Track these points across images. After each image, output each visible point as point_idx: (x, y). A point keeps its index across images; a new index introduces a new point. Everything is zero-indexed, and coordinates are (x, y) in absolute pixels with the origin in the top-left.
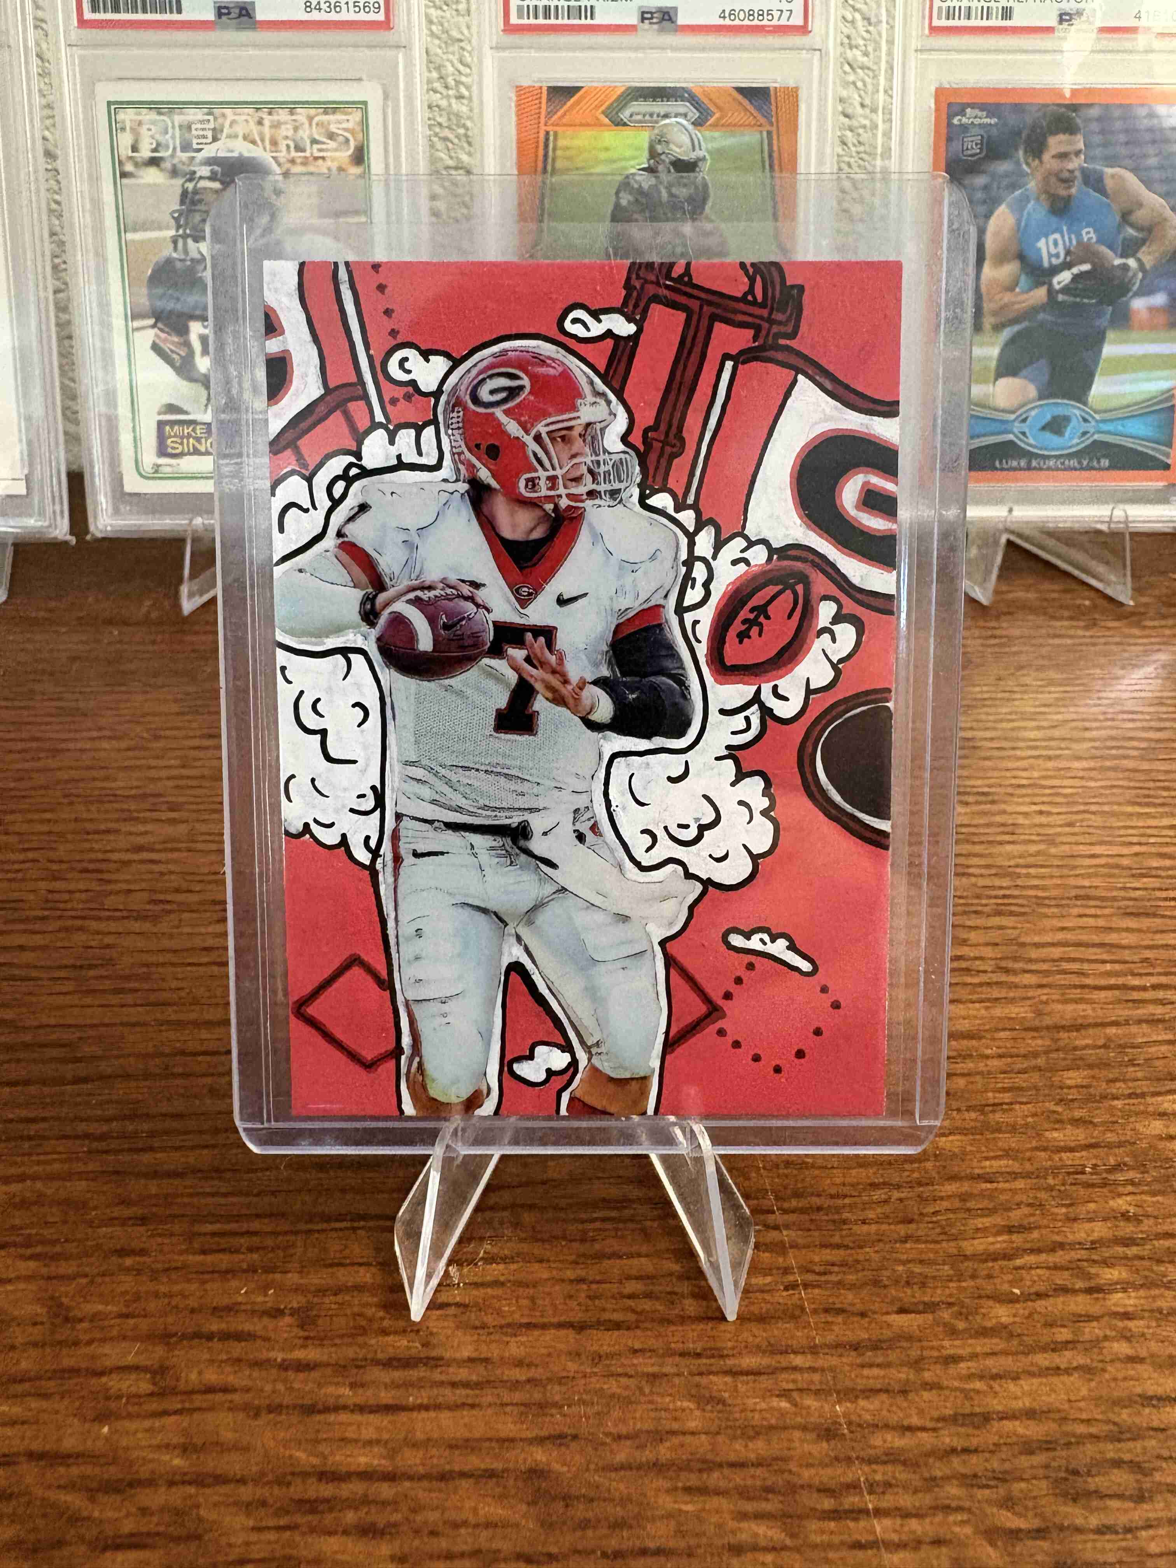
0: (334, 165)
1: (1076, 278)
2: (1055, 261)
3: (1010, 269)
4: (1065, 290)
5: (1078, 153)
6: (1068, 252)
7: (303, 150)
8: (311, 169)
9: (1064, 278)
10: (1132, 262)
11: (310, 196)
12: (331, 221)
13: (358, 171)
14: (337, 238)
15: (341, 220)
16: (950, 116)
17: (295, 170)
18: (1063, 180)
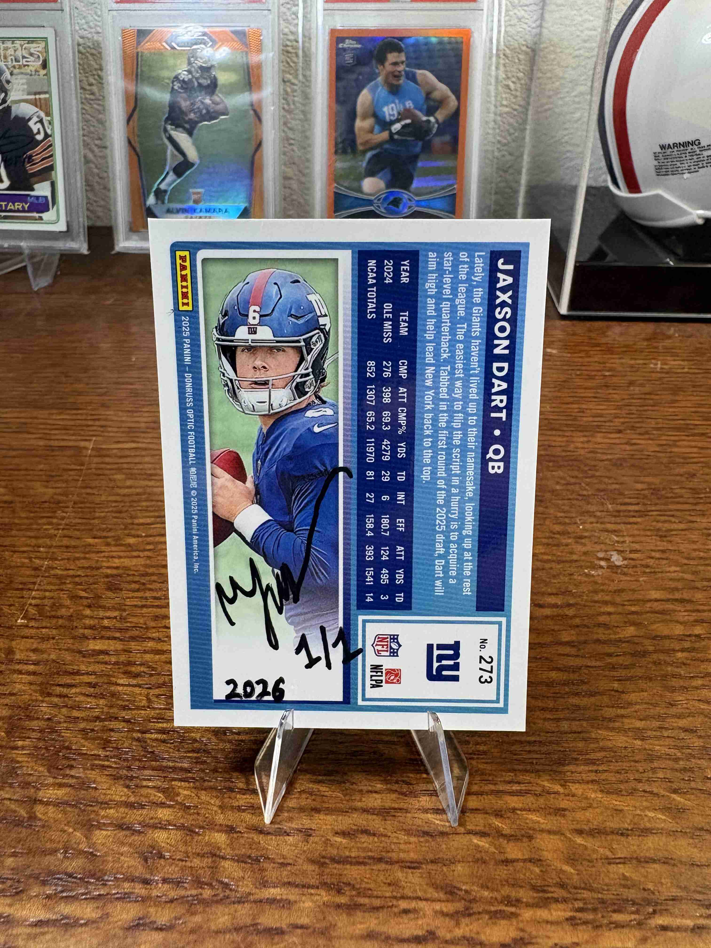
0: (33, 69)
1: (404, 127)
2: (392, 118)
3: (369, 122)
4: (398, 133)
5: (402, 62)
6: (399, 114)
7: (19, 62)
8: (23, 70)
9: (397, 127)
10: (432, 119)
11: (23, 84)
12: (33, 97)
13: (44, 72)
14: (36, 106)
15: (37, 97)
16: (337, 44)
17: (16, 71)
18: (395, 76)
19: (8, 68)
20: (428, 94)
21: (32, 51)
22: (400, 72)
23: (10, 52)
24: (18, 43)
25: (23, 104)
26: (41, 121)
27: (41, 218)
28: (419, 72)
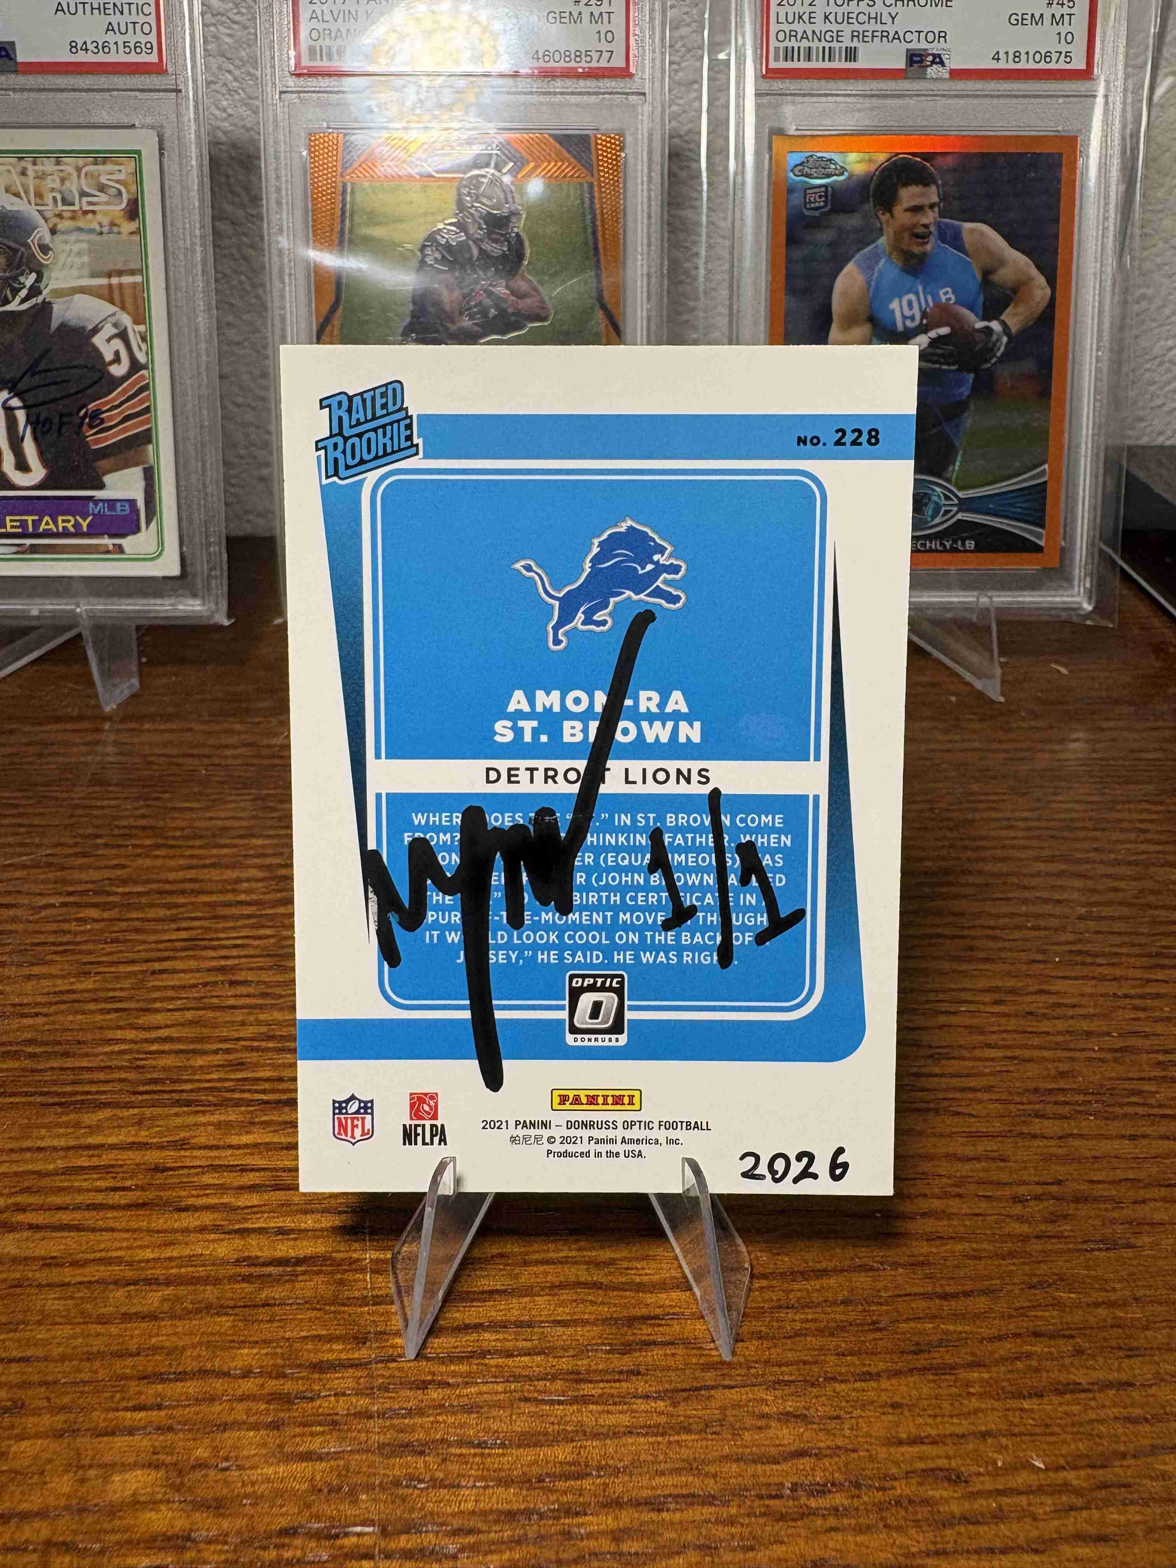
0: (105, 221)
1: (934, 342)
2: (909, 324)
3: (860, 332)
5: (932, 206)
6: (924, 315)
7: (73, 204)
8: (81, 224)
11: (79, 254)
12: (104, 281)
13: (133, 226)
14: (111, 301)
15: (115, 281)
17: (62, 225)
18: (917, 236)
19: (46, 220)
20: (987, 273)
21: (103, 180)
22: (926, 226)
23: (52, 182)
24: (69, 165)
25: (78, 297)
26: (123, 335)
27: (120, 549)
28: (968, 227)
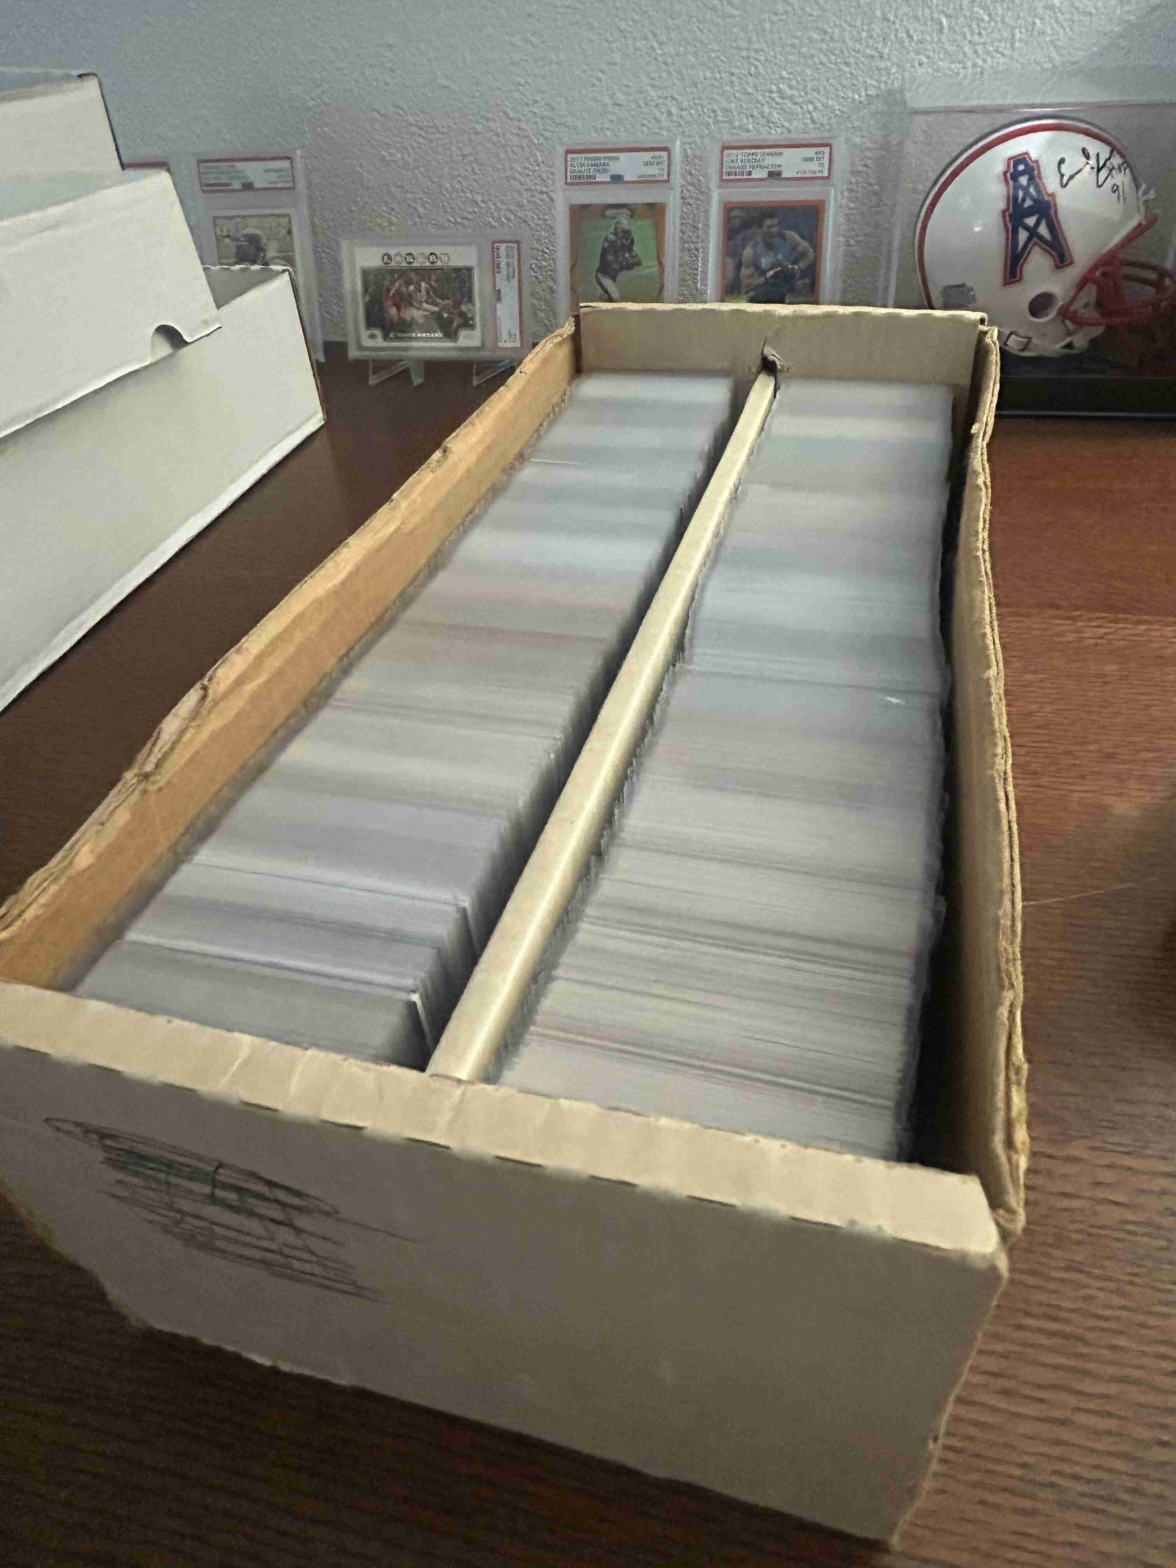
1: (776, 273)
3: (751, 270)
4: (772, 277)
5: (776, 226)
6: (772, 263)
9: (771, 273)
10: (796, 267)
16: (729, 213)
18: (770, 236)
20: (794, 249)
22: (773, 233)
28: (787, 232)
